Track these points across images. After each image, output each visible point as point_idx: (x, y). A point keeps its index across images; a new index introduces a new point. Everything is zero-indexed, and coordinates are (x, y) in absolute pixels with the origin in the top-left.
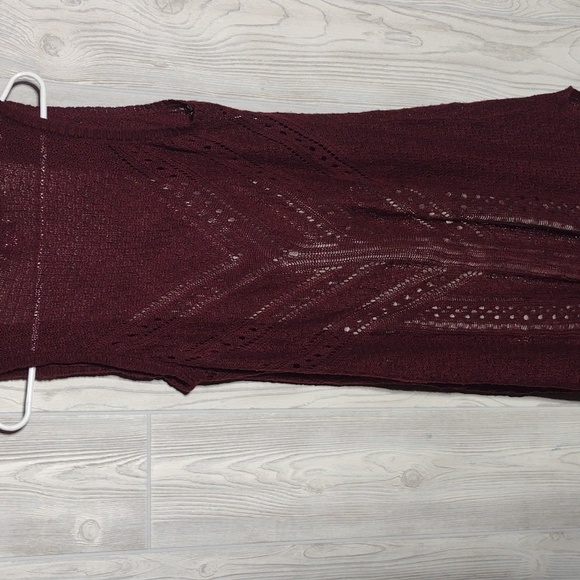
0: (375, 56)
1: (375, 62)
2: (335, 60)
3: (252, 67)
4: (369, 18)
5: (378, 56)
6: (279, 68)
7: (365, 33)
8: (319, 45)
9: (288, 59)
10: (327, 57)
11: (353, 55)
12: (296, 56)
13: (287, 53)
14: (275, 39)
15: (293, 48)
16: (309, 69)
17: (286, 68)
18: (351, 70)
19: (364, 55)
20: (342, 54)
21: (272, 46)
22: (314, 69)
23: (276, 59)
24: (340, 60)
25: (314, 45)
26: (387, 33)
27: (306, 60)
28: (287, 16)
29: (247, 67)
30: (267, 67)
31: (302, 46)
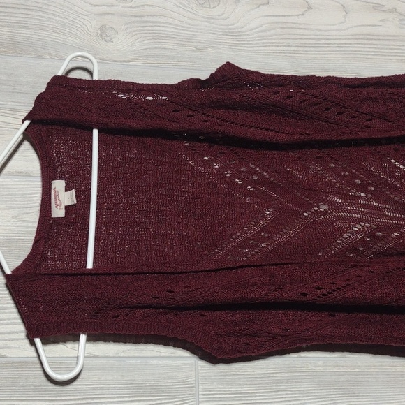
0: (391, 38)
1: (392, 43)
2: (356, 42)
3: (281, 48)
4: (384, 9)
5: (395, 38)
6: (306, 49)
7: (381, 20)
8: (340, 30)
9: (314, 42)
10: (349, 39)
11: (371, 37)
12: (321, 39)
13: (312, 37)
14: (301, 26)
15: (318, 33)
16: (334, 49)
17: (312, 49)
18: (371, 50)
19: (381, 38)
20: (361, 37)
21: (298, 31)
22: (338, 49)
23: (302, 41)
24: (360, 41)
25: (337, 30)
26: (401, 20)
27: (329, 42)
28: (311, 8)
29: (278, 48)
30: (296, 49)
31: (326, 31)
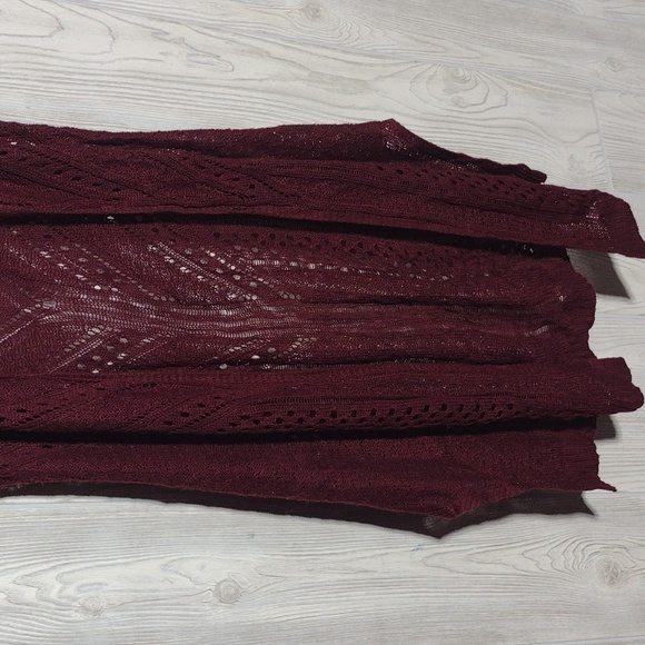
0: (175, 79)
1: (174, 85)
2: (124, 80)
3: (14, 81)
4: (167, 37)
5: (180, 79)
6: (50, 85)
7: (162, 53)
8: (102, 63)
9: (62, 75)
10: (113, 76)
11: (147, 76)
12: (74, 73)
13: (60, 69)
14: (46, 52)
15: (70, 64)
16: (91, 88)
17: (60, 86)
18: (145, 93)
19: (160, 77)
20: (131, 74)
21: (41, 59)
22: (96, 88)
23: (46, 74)
24: (129, 80)
25: (97, 62)
26: (189, 55)
27: (85, 77)
28: (61, 28)
29: (8, 81)
30: (36, 83)
31: (84, 62)
